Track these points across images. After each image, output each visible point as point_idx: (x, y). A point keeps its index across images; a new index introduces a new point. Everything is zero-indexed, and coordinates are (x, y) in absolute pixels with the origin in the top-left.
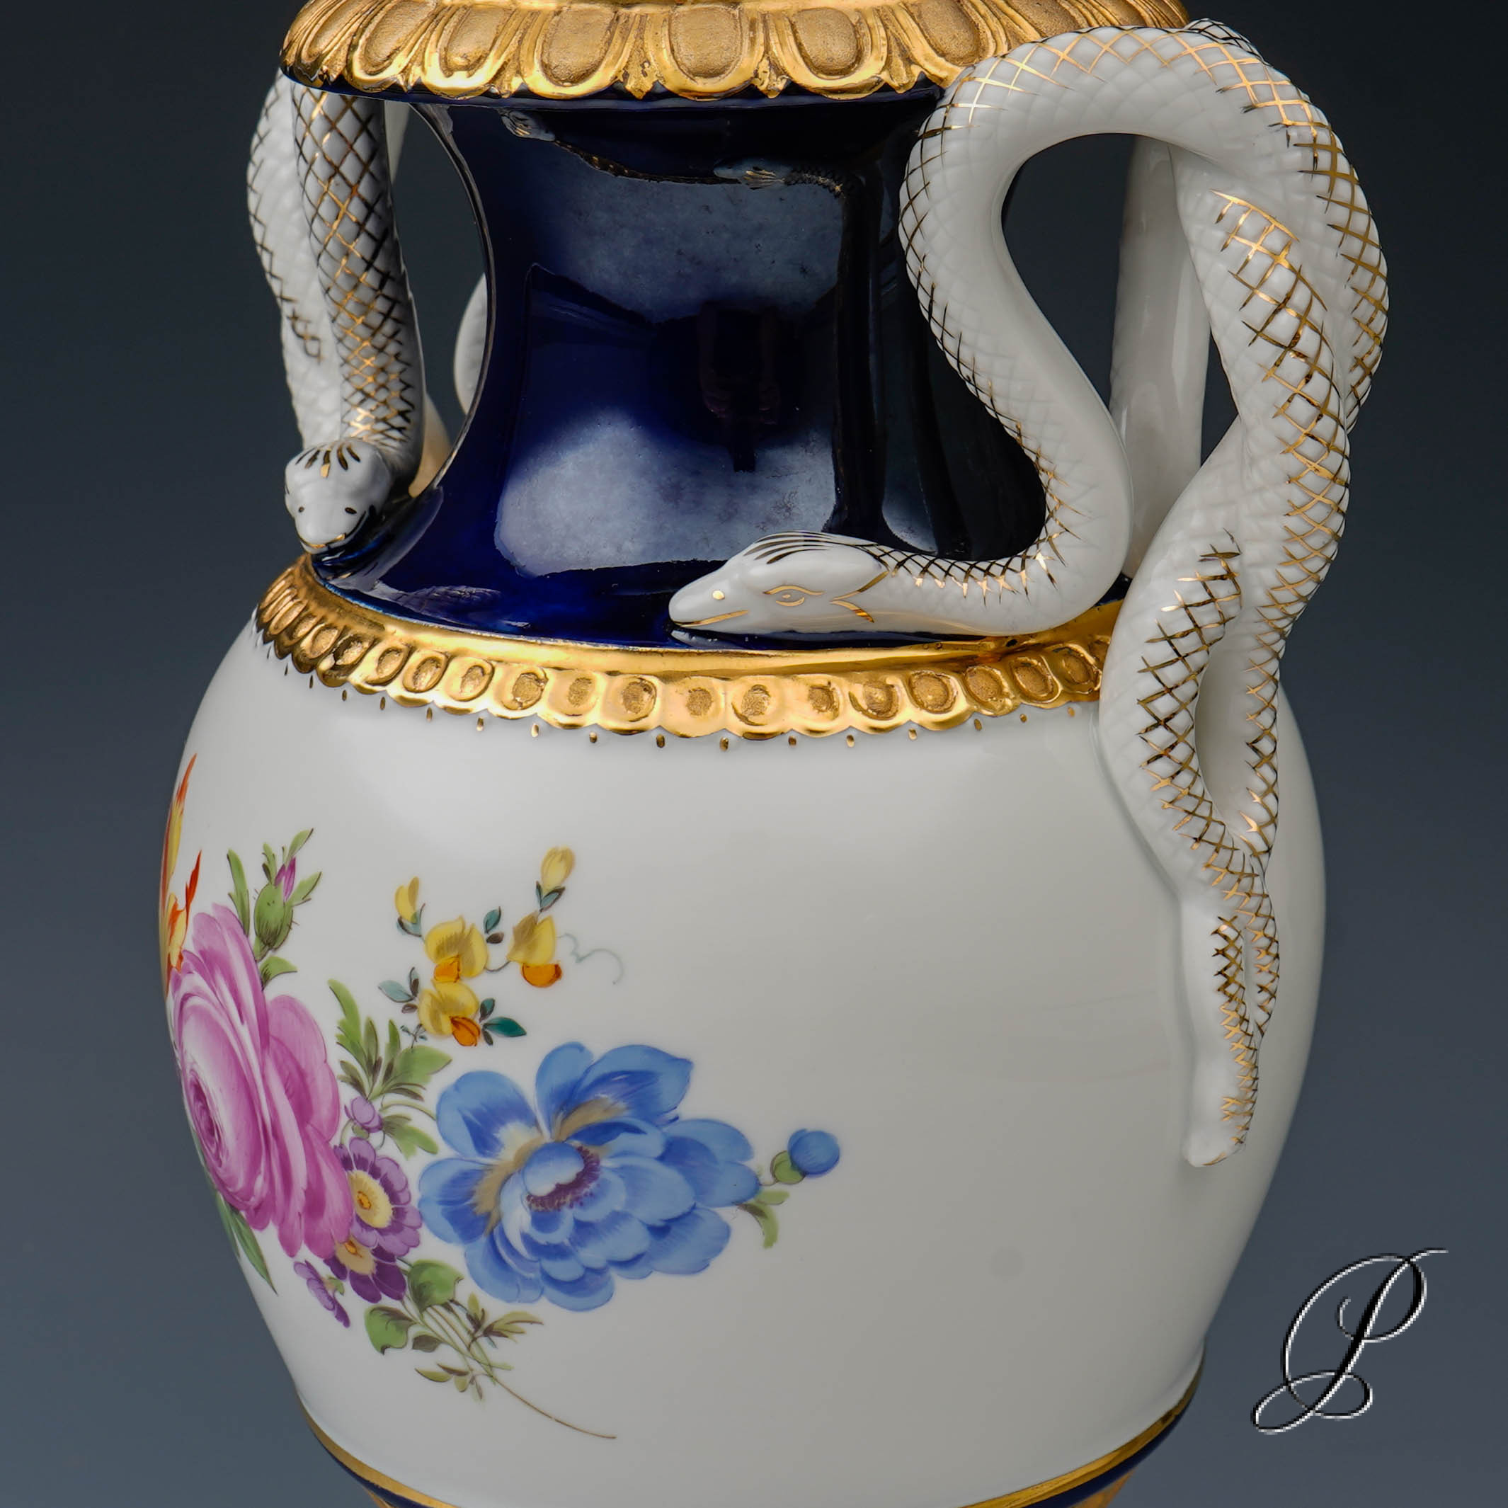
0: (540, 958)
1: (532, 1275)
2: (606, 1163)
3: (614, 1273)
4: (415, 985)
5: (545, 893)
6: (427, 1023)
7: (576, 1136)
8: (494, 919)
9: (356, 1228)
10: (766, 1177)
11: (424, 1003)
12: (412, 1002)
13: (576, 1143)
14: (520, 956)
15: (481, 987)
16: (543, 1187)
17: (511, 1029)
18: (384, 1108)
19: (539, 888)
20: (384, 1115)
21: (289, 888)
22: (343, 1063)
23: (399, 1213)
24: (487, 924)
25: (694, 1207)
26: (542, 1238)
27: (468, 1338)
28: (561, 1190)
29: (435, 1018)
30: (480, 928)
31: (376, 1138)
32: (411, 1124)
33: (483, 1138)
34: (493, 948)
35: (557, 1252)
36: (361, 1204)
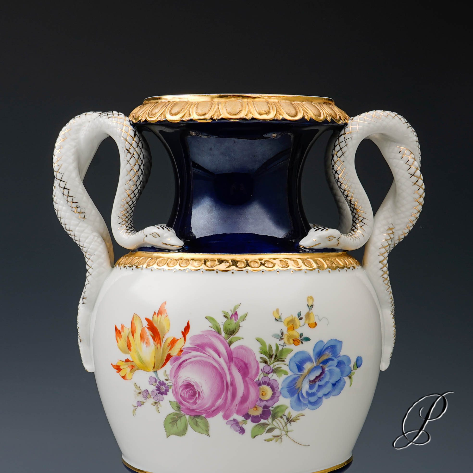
0: (312, 322)
1: (306, 402)
2: (327, 369)
3: (324, 398)
4: (282, 333)
5: (310, 306)
6: (286, 342)
7: (321, 363)
8: (299, 314)
9: (259, 401)
10: (352, 369)
11: (285, 337)
12: (282, 338)
13: (321, 365)
14: (307, 321)
15: (299, 331)
16: (312, 378)
17: (307, 339)
18: (274, 366)
19: (308, 305)
20: (273, 368)
21: (236, 319)
22: (261, 358)
23: (274, 394)
24: (298, 316)
25: (341, 378)
26: (310, 391)
27: (284, 424)
28: (317, 377)
29: (288, 340)
30: (297, 316)
31: (270, 375)
32: (281, 369)
33: (300, 368)
34: (300, 320)
35: (313, 394)
36: (262, 394)
